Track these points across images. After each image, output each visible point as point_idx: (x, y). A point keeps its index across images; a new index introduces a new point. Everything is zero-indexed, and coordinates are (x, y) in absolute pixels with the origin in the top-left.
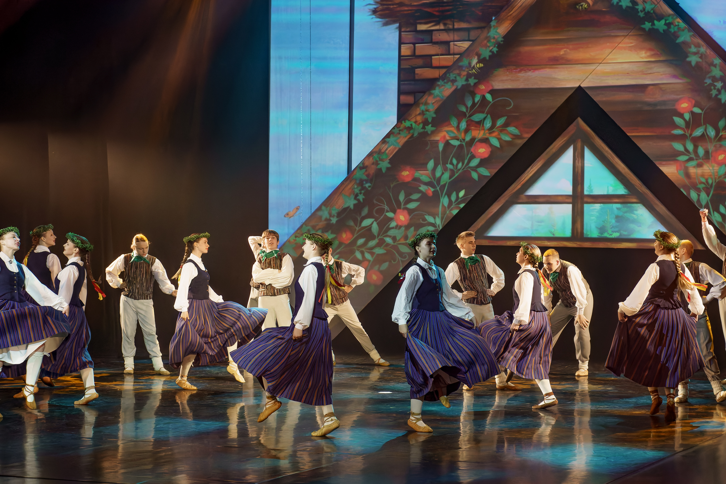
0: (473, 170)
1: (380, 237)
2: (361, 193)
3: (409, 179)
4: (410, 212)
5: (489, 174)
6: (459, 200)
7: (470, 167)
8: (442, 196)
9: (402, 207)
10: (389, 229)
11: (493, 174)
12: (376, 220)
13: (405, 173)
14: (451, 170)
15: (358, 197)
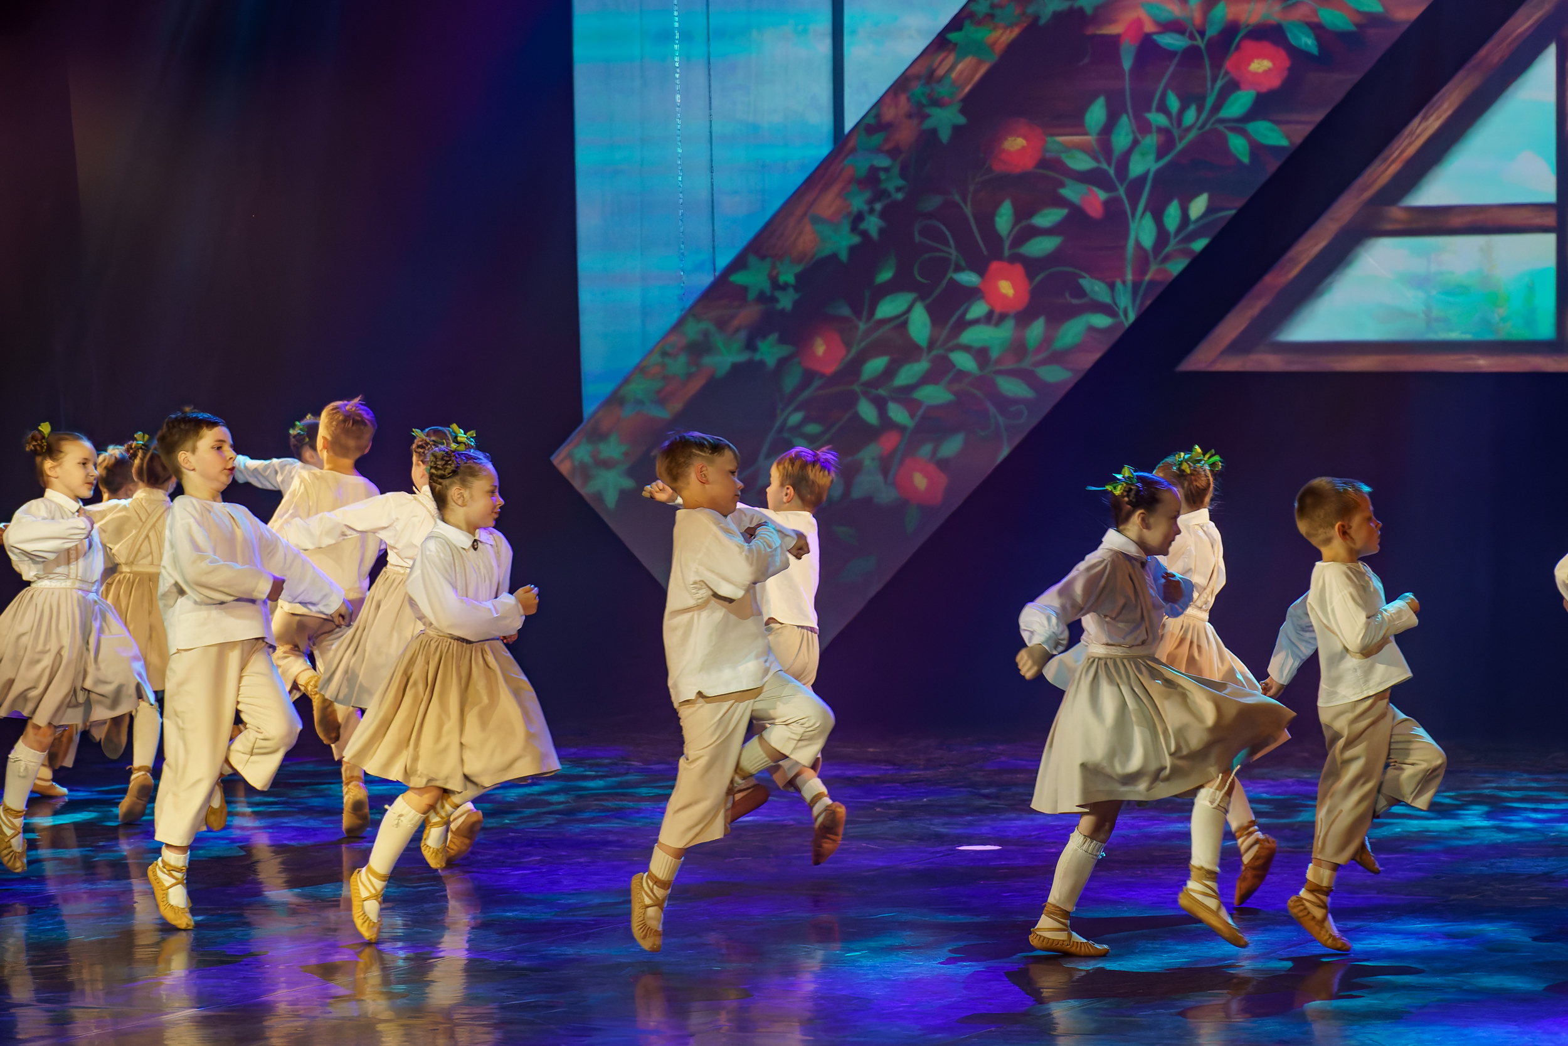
0: (1233, 130)
1: (935, 352)
2: (872, 211)
3: (1028, 164)
4: (1032, 266)
5: (1284, 142)
6: (1191, 227)
7: (1222, 121)
8: (1133, 215)
9: (1007, 253)
10: (963, 324)
11: (1298, 140)
12: (922, 297)
13: (1015, 143)
14: (1161, 130)
15: (863, 226)
